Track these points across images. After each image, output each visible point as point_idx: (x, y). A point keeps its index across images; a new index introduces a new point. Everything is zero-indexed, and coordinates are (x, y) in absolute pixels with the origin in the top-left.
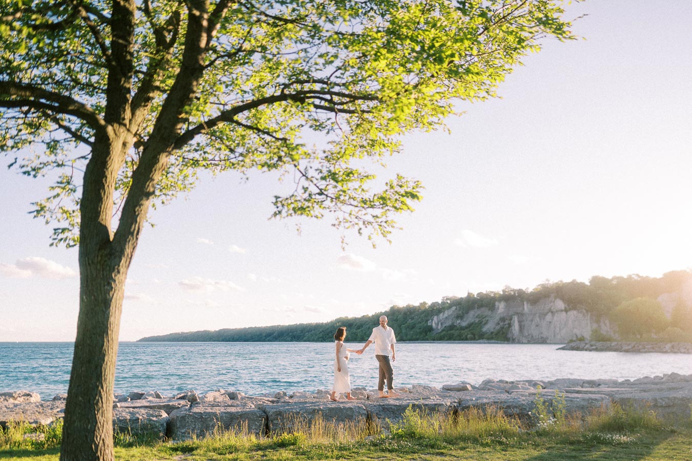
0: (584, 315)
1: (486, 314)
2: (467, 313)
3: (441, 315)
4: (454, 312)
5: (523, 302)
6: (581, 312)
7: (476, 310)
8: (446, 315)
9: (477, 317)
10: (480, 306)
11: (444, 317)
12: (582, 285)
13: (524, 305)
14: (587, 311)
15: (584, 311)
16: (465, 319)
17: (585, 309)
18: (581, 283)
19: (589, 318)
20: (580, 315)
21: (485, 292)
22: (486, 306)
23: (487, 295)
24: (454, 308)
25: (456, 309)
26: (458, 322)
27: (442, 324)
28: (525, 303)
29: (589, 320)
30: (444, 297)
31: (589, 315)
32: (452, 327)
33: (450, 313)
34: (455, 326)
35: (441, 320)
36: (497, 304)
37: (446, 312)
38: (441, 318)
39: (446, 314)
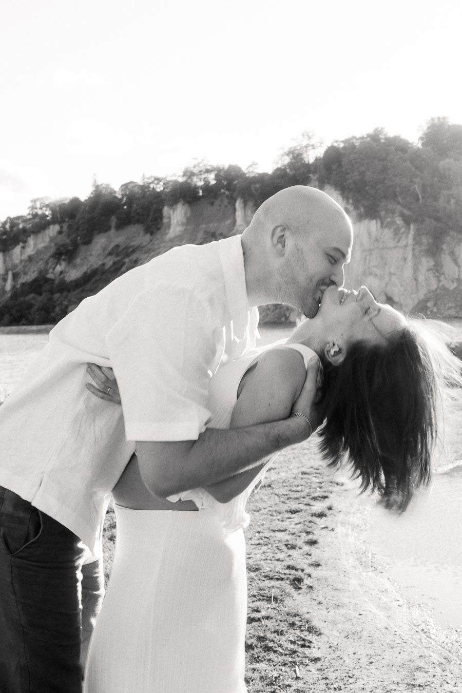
0: (397, 232)
1: (136, 243)
2: (88, 241)
3: (17, 250)
4: (52, 239)
5: (235, 201)
6: (388, 226)
7: (113, 231)
8: (30, 250)
9: (110, 254)
10: (125, 221)
11: (25, 257)
12: (399, 147)
13: (235, 209)
14: (407, 221)
15: (399, 221)
16: (78, 261)
17: (402, 215)
18: (396, 139)
19: (410, 240)
20: (388, 233)
21: (140, 182)
22: (139, 221)
23: (144, 188)
24: (54, 230)
25: (60, 233)
26: (59, 268)
27: (15, 276)
28: (239, 204)
29: (410, 248)
30: (34, 201)
31: (412, 232)
32: (39, 285)
33: (41, 245)
34: (47, 280)
35: (15, 266)
36: (166, 210)
37: (31, 241)
38: (17, 261)
39: (33, 245)
